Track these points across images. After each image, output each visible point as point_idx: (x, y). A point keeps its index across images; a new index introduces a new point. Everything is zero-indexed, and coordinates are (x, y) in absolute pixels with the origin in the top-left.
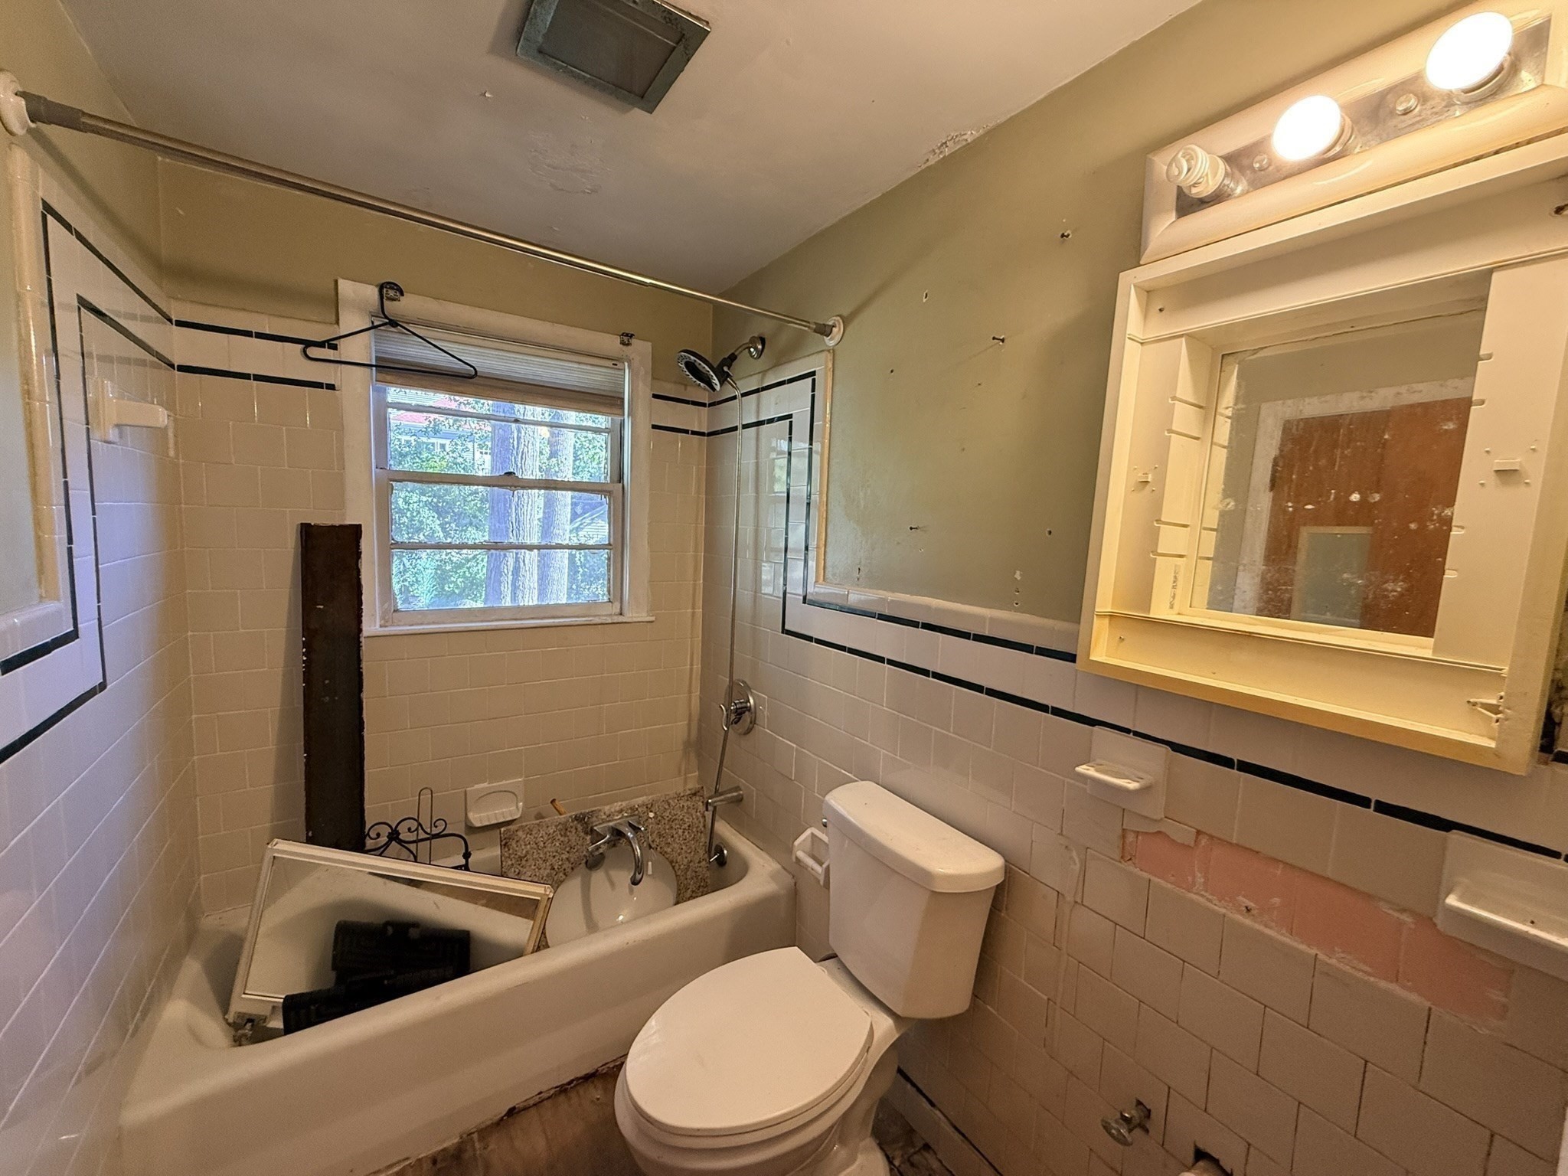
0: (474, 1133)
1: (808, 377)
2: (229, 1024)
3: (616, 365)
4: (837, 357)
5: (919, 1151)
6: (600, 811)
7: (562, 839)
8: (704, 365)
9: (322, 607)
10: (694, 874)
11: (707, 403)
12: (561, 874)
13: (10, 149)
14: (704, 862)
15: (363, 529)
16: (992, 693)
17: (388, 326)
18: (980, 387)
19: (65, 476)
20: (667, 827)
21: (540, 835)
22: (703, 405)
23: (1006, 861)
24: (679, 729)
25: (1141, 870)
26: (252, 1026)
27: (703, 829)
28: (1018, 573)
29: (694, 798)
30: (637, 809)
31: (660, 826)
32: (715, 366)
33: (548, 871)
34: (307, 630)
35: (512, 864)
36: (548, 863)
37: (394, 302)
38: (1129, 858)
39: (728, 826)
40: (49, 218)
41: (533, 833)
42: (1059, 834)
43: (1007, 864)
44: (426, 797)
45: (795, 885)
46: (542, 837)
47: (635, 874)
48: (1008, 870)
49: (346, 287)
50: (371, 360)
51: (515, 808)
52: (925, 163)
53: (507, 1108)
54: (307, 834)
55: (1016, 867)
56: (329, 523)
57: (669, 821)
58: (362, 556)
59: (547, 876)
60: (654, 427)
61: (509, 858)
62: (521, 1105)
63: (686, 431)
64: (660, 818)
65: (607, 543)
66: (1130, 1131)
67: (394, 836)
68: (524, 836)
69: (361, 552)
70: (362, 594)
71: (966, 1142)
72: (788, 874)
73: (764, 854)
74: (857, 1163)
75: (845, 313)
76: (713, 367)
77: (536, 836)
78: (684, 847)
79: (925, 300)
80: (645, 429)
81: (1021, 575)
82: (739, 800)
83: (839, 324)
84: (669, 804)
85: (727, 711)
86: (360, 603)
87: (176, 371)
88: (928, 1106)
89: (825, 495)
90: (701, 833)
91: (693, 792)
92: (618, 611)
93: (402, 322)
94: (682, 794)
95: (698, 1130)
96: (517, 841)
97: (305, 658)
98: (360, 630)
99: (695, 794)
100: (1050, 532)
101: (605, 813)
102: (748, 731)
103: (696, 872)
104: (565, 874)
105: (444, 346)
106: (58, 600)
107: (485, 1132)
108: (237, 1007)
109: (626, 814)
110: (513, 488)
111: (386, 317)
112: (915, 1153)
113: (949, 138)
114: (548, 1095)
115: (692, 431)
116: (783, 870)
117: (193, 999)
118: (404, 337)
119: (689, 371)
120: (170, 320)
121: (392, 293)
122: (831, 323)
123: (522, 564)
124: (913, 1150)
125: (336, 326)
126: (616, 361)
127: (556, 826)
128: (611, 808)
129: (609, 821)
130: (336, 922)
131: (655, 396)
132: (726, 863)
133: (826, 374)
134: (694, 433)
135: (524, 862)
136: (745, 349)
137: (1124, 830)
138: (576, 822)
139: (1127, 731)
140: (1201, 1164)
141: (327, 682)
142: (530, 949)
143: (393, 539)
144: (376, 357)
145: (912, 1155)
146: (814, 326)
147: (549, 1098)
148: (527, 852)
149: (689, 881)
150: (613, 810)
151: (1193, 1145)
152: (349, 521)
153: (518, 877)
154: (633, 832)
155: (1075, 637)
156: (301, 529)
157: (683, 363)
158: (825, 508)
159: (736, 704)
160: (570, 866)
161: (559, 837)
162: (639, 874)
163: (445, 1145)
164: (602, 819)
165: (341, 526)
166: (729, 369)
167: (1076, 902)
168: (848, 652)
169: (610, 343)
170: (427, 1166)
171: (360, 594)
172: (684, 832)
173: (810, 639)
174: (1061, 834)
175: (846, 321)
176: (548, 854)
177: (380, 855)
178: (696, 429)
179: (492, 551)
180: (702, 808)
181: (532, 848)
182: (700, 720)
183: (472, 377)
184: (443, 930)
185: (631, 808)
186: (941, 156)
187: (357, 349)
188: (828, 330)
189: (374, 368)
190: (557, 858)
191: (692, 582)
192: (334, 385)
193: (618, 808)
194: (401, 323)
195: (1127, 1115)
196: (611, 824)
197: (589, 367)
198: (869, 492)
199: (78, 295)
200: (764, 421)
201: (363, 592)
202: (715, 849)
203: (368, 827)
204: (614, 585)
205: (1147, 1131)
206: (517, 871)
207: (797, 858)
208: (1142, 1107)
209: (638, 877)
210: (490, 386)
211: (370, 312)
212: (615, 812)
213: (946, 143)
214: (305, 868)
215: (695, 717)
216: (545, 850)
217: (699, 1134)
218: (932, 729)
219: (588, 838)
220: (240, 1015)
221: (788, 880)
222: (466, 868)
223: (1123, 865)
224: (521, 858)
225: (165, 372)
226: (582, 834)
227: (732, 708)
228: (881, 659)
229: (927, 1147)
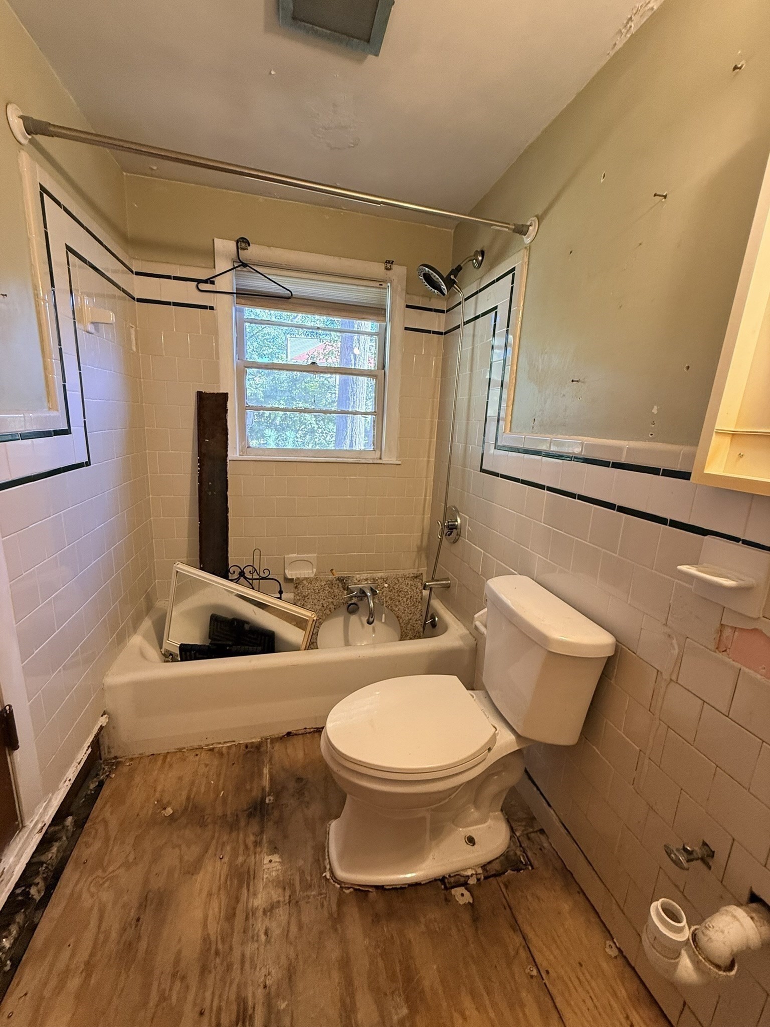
0: (268, 739)
1: (509, 274)
2: (162, 654)
3: (382, 285)
4: (532, 254)
5: (536, 832)
6: (353, 577)
7: (330, 590)
8: (435, 274)
9: (208, 440)
10: (412, 627)
11: (446, 310)
12: (328, 611)
13: (20, 152)
14: (419, 621)
15: (229, 395)
16: (622, 509)
17: (242, 267)
18: (641, 246)
19: (60, 345)
20: (396, 595)
21: (317, 585)
22: (443, 312)
23: (617, 641)
24: (414, 538)
25: (734, 661)
26: (172, 657)
27: (420, 600)
28: (655, 407)
29: (415, 580)
30: (377, 580)
31: (391, 593)
32: (445, 277)
33: (320, 607)
34: (200, 453)
35: (300, 599)
36: (320, 603)
37: (245, 251)
38: (725, 649)
39: (441, 604)
40: (45, 195)
41: (313, 583)
42: (664, 624)
43: (618, 643)
44: (257, 552)
45: (476, 645)
46: (317, 586)
47: (369, 617)
48: (619, 648)
49: (219, 244)
50: (233, 290)
51: (311, 571)
52: (613, 48)
53: (287, 731)
54: (200, 566)
55: (626, 647)
56: (212, 391)
57: (398, 591)
58: (228, 411)
59: (320, 610)
60: (406, 329)
61: (298, 595)
62: (295, 732)
63: (429, 332)
64: (391, 588)
65: (374, 411)
66: (688, 861)
67: (242, 574)
68: (307, 584)
69: (227, 410)
70: (228, 434)
71: (569, 835)
72: (472, 637)
73: (459, 623)
74: (487, 824)
75: (539, 212)
76: (443, 277)
77: (314, 585)
78: (406, 609)
79: (602, 181)
80: (400, 331)
81: (658, 409)
82: (448, 587)
83: (535, 223)
84: (398, 581)
85: (442, 525)
86: (227, 439)
87: (136, 302)
88: (545, 805)
89: (515, 365)
90: (419, 602)
91: (415, 575)
92: (379, 456)
93: (251, 264)
94: (407, 576)
95: (360, 761)
96: (303, 586)
97: (199, 469)
98: (227, 456)
99: (416, 577)
100: (688, 368)
101: (356, 579)
102: (455, 541)
103: (414, 626)
104: (330, 611)
105: (274, 279)
106: (57, 411)
107: (274, 740)
108: (165, 646)
109: (370, 582)
110: (315, 373)
111: (241, 262)
112: (533, 832)
113: (634, 12)
114: (309, 731)
115: (433, 331)
116: (470, 634)
117: (146, 637)
118: (252, 274)
119: (425, 281)
120: (132, 272)
121: (243, 245)
122: (528, 224)
123: (354, 444)
124: (531, 830)
125: (214, 269)
126: (381, 282)
127: (326, 582)
128: (360, 577)
129: (359, 584)
130: (211, 614)
131: (408, 306)
132: (436, 626)
133: (522, 268)
134: (434, 332)
135: (306, 599)
136: (469, 261)
137: (722, 625)
138: (338, 581)
139: (737, 540)
140: (754, 905)
141: (210, 483)
142: (303, 647)
143: (247, 404)
144: (236, 288)
145: (530, 833)
146: (514, 227)
147: (309, 733)
148: (309, 594)
149: (408, 631)
150: (361, 578)
151: (749, 888)
152: (222, 391)
153: (303, 606)
154: (371, 592)
155: (693, 456)
156: (198, 394)
157: (422, 275)
158: (515, 375)
159: (448, 522)
160: (334, 607)
161: (328, 588)
162: (372, 618)
163: (253, 740)
164: (355, 582)
165: (217, 393)
166: (455, 277)
167: (671, 680)
168: (521, 483)
169: (377, 269)
170: (243, 747)
171: (227, 434)
172: (407, 600)
173: (496, 475)
174: (666, 625)
175: (540, 219)
176: (320, 597)
177: (236, 583)
178: (436, 330)
179: (303, 413)
180: (421, 587)
181: (312, 592)
182: (429, 534)
183: (289, 298)
184: (260, 628)
185: (373, 579)
186: (629, 36)
187: (226, 283)
188: (525, 229)
189: (235, 295)
190: (326, 600)
191: (428, 440)
192: (213, 307)
193: (365, 578)
194: (249, 265)
195: (689, 848)
196: (360, 586)
197: (363, 288)
198: (546, 357)
199: (66, 244)
200: (479, 315)
201: (229, 433)
202: (431, 616)
203: (230, 567)
204: (376, 440)
205: (710, 868)
206: (302, 603)
207: (476, 626)
208: (706, 847)
209: (371, 620)
210: (300, 304)
211: (232, 259)
212: (363, 579)
213: (631, 18)
214: (204, 584)
215: (426, 531)
216: (319, 595)
217: (359, 763)
218: (574, 539)
219: (345, 592)
220: (167, 651)
221: (472, 641)
222: (280, 598)
223: (720, 655)
224: (305, 597)
225: (129, 302)
226: (342, 589)
227: (446, 524)
228: (542, 487)
229: (542, 831)
